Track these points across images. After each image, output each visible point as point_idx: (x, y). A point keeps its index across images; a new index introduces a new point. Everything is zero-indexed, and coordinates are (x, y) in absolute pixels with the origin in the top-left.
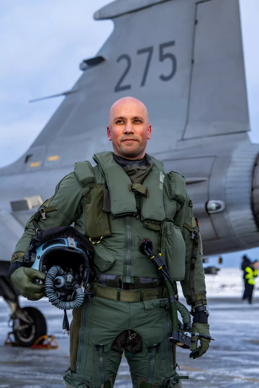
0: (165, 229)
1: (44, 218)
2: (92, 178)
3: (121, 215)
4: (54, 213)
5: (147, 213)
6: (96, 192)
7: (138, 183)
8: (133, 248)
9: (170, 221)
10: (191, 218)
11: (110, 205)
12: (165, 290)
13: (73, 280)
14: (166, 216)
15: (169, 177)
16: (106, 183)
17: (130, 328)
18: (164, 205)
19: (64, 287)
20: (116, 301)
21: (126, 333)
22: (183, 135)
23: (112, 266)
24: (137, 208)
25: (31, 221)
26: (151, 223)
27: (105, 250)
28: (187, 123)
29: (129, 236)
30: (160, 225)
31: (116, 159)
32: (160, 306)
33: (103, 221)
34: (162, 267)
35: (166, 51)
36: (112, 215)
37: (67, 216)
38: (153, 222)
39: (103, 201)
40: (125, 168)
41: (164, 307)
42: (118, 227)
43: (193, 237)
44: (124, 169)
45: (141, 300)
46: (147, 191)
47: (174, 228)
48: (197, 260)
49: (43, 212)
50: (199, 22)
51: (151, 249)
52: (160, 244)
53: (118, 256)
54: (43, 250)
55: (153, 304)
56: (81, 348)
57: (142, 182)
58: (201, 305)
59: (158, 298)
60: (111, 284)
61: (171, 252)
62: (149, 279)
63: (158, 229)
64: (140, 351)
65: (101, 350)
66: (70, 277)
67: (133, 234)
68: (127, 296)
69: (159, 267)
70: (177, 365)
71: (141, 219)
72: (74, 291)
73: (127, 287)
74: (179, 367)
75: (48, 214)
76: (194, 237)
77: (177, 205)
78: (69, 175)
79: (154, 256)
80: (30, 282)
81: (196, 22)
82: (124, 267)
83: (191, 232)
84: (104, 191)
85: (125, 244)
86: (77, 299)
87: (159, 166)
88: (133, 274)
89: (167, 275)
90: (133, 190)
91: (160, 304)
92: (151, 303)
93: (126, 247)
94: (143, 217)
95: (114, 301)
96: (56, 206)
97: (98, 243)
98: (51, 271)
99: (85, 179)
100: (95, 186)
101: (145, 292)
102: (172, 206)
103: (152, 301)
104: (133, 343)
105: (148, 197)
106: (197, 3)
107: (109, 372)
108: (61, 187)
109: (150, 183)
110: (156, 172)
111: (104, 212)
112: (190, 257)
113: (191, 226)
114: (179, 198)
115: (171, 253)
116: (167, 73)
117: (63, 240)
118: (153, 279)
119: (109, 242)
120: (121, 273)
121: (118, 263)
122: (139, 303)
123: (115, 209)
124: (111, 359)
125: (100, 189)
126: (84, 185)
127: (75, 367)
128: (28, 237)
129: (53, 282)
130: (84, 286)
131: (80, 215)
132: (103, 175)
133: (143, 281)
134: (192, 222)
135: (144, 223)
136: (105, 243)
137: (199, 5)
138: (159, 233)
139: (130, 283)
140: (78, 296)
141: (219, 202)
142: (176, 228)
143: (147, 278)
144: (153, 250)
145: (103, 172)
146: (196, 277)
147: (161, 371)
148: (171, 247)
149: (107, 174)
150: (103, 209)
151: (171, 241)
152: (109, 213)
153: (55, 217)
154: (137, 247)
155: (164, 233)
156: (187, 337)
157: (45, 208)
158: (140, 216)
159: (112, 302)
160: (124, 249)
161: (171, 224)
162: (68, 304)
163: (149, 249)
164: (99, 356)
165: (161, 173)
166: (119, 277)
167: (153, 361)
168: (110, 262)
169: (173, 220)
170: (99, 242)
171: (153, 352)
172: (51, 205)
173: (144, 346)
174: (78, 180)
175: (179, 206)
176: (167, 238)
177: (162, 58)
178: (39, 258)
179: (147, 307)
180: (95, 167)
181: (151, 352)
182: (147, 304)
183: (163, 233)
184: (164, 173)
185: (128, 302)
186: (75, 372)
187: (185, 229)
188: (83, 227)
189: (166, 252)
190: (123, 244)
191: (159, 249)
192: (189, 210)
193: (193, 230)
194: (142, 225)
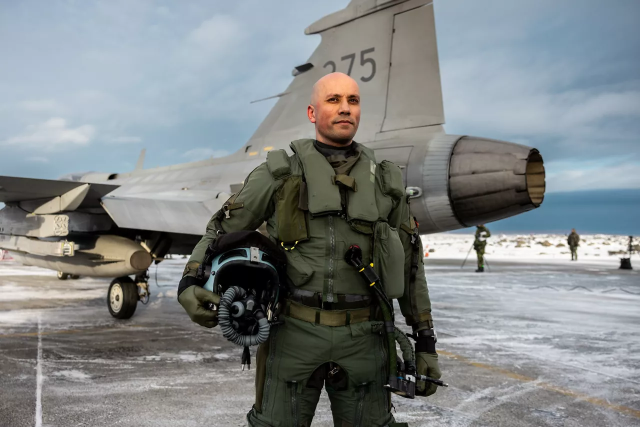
0: (378, 232)
1: (228, 217)
2: (286, 168)
3: (322, 214)
4: (239, 211)
5: (355, 211)
6: (290, 185)
7: (343, 174)
8: (337, 256)
9: (383, 221)
10: (410, 218)
11: (308, 201)
12: (378, 308)
13: (255, 308)
14: (379, 215)
15: (381, 167)
16: (303, 174)
17: (332, 361)
18: (377, 201)
19: (243, 316)
20: (314, 324)
21: (327, 366)
22: (381, 128)
23: (309, 280)
24: (342, 205)
25: (212, 221)
26: (360, 224)
27: (300, 259)
28: (385, 118)
29: (332, 241)
30: (371, 227)
31: (317, 146)
32: (372, 331)
33: (300, 221)
34: (374, 283)
35: (366, 56)
36: (311, 214)
37: (256, 214)
38: (362, 223)
39: (299, 196)
40: (329, 158)
41: (377, 333)
42: (317, 230)
43: (413, 242)
44: (327, 159)
45: (347, 323)
46: (354, 183)
47: (390, 229)
48: (419, 269)
49: (227, 210)
50: (396, 31)
51: (360, 259)
52: (371, 251)
53: (318, 266)
54: (219, 264)
55: (362, 328)
56: (268, 382)
57: (348, 173)
58: (426, 327)
59: (369, 321)
60: (309, 302)
61: (386, 261)
62: (357, 297)
63: (371, 232)
64: (345, 388)
65: (293, 388)
66: (250, 302)
67: (336, 238)
68: (328, 318)
69: (371, 283)
70: (392, 406)
71: (347, 219)
72: (256, 324)
73: (329, 307)
74: (395, 408)
75: (233, 212)
76: (415, 241)
77: (392, 201)
78: (261, 166)
79: (363, 269)
80: (201, 308)
81: (394, 31)
82: (324, 281)
83: (410, 235)
84: (301, 185)
85: (326, 251)
86: (261, 334)
87: (369, 155)
88: (336, 290)
89: (381, 293)
90: (337, 183)
91: (372, 328)
92: (360, 327)
93: (327, 255)
94: (349, 216)
95: (312, 324)
96: (243, 203)
97: (292, 249)
98: (228, 292)
99: (278, 170)
100: (290, 179)
101: (353, 313)
102: (387, 203)
103: (362, 325)
104: (337, 378)
105: (356, 191)
106: (395, 15)
107: (303, 416)
108: (250, 179)
109: (358, 175)
110: (366, 161)
111: (300, 210)
112: (410, 266)
113: (409, 226)
114: (395, 192)
115: (386, 264)
116: (367, 76)
117: (245, 251)
118: (363, 296)
119: (305, 248)
120: (321, 289)
121: (316, 275)
122: (345, 327)
123: (314, 206)
124: (307, 399)
125: (296, 182)
126: (276, 177)
127: (261, 406)
128: (206, 241)
129: (228, 310)
130: (271, 309)
131: (273, 214)
132: (301, 165)
133: (349, 299)
134: (411, 221)
135: (351, 224)
136: (301, 249)
137: (396, 16)
138: (371, 237)
139: (332, 302)
140: (262, 330)
141: (416, 188)
142: (392, 230)
143: (355, 295)
144: (363, 260)
145: (300, 161)
146: (417, 292)
147: (372, 418)
148: (386, 255)
149: (304, 164)
150: (299, 207)
151: (386, 248)
152: (306, 212)
153: (242, 216)
154: (341, 256)
155: (377, 236)
156: (409, 381)
157: (229, 205)
158: (346, 216)
159: (308, 325)
160: (325, 257)
161: (386, 225)
162: (248, 339)
163: (357, 259)
164: (291, 395)
165: (372, 162)
166: (319, 294)
167: (361, 403)
168: (306, 275)
169: (387, 220)
170: (293, 247)
171: (362, 393)
172: (237, 200)
173: (350, 383)
174: (269, 171)
175: (395, 203)
176: (381, 244)
177: (363, 62)
178: (214, 275)
179: (354, 334)
180: (291, 157)
181: (359, 392)
182: (355, 329)
183: (375, 237)
184: (375, 163)
185: (330, 326)
186: (261, 413)
187: (402, 231)
188: (275, 229)
189: (380, 262)
190: (323, 251)
191: (371, 258)
192: (407, 207)
193: (413, 233)
194: (349, 226)
